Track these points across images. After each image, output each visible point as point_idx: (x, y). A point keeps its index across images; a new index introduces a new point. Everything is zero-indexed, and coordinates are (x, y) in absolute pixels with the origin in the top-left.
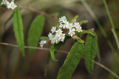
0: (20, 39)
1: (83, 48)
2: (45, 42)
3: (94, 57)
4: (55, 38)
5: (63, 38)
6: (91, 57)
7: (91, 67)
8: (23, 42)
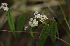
0: (13, 27)
1: (49, 29)
2: (27, 27)
3: (55, 34)
4: (33, 24)
5: (38, 23)
6: (54, 34)
7: (54, 39)
8: (14, 29)
